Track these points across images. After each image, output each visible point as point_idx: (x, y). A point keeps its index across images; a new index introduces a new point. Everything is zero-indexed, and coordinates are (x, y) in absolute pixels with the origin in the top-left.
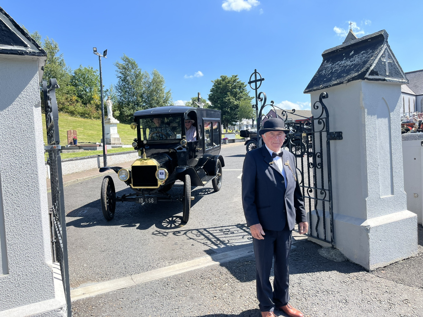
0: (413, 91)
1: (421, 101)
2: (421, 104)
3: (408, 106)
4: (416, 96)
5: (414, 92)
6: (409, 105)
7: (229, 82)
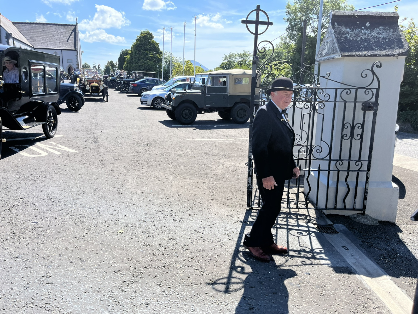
4: (35, 49)
5: (32, 45)
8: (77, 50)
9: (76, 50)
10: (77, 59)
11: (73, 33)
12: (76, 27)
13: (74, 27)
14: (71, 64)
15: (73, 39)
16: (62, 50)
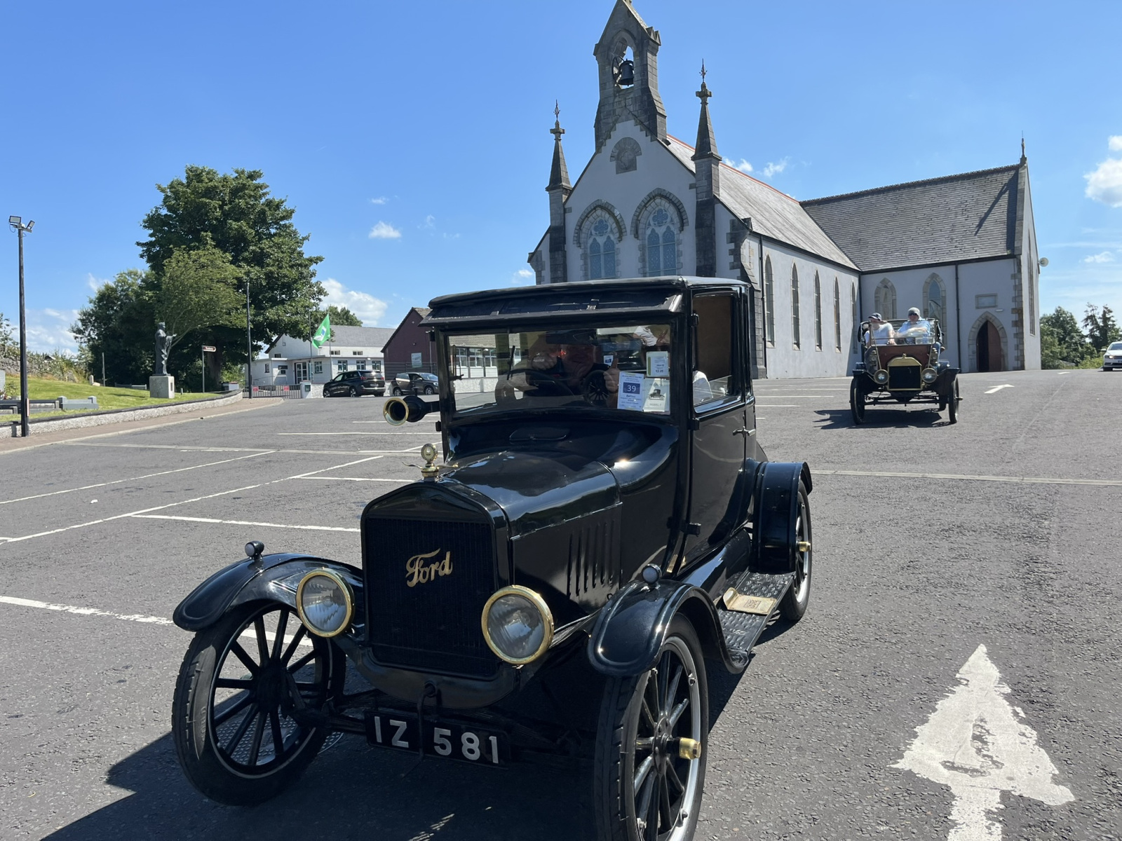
0: (850, 259)
1: (876, 293)
2: (876, 301)
3: (832, 308)
4: (860, 274)
5: (854, 263)
6: (837, 302)
7: (211, 192)
8: (1016, 253)
9: (1013, 255)
10: (1018, 288)
11: (1006, 195)
12: (1021, 171)
13: (1013, 173)
14: (991, 310)
15: (1005, 217)
16: (956, 263)
